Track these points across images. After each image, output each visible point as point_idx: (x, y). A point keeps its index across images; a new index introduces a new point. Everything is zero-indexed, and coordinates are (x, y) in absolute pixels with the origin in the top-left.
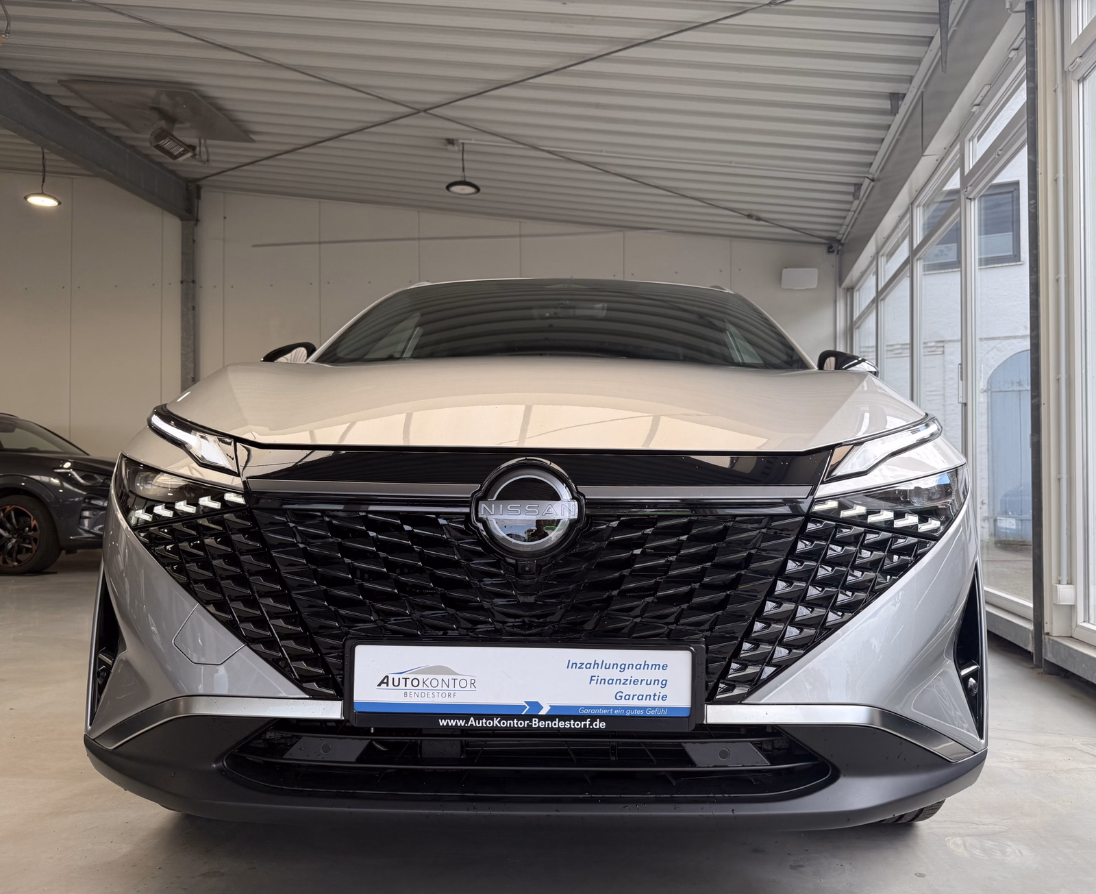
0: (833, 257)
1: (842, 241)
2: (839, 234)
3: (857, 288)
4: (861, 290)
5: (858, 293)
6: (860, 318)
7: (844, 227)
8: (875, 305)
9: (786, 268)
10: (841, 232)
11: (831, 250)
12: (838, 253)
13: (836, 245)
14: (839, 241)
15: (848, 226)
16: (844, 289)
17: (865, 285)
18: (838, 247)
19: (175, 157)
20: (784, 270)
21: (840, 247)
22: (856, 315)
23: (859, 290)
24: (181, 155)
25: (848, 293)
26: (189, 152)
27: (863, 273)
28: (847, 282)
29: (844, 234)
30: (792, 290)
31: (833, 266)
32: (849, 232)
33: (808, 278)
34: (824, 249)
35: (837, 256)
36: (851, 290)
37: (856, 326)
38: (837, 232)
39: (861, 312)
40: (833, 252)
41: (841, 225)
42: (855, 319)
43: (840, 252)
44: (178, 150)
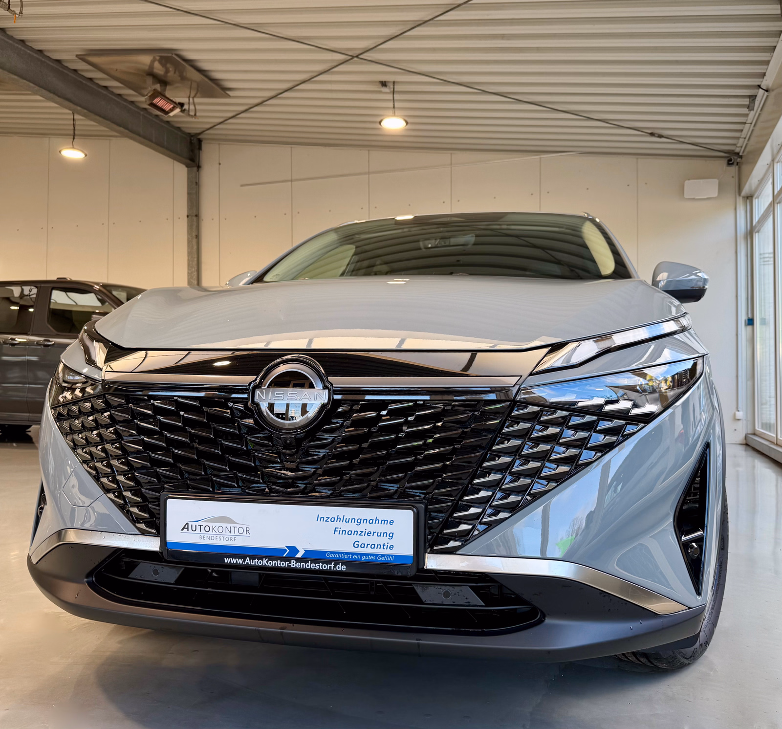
0: (733, 169)
1: (741, 154)
2: (737, 147)
3: (755, 196)
4: (760, 197)
5: (757, 200)
6: (759, 222)
7: (741, 140)
8: (772, 209)
9: (689, 180)
10: (739, 145)
11: (731, 163)
12: (737, 164)
13: (736, 157)
14: (738, 154)
15: (745, 138)
16: (744, 197)
17: (763, 192)
18: (737, 159)
19: (167, 113)
20: (687, 183)
21: (739, 160)
22: (756, 219)
23: (758, 197)
24: (172, 110)
25: (748, 201)
26: (177, 108)
27: (761, 182)
28: (746, 191)
29: (742, 147)
30: (694, 199)
31: (733, 177)
32: (747, 144)
33: (710, 188)
34: (725, 161)
35: (737, 167)
36: (749, 198)
37: (756, 231)
38: (735, 145)
39: (760, 216)
40: (732, 164)
41: (738, 138)
42: (754, 223)
43: (739, 164)
44: (168, 107)
